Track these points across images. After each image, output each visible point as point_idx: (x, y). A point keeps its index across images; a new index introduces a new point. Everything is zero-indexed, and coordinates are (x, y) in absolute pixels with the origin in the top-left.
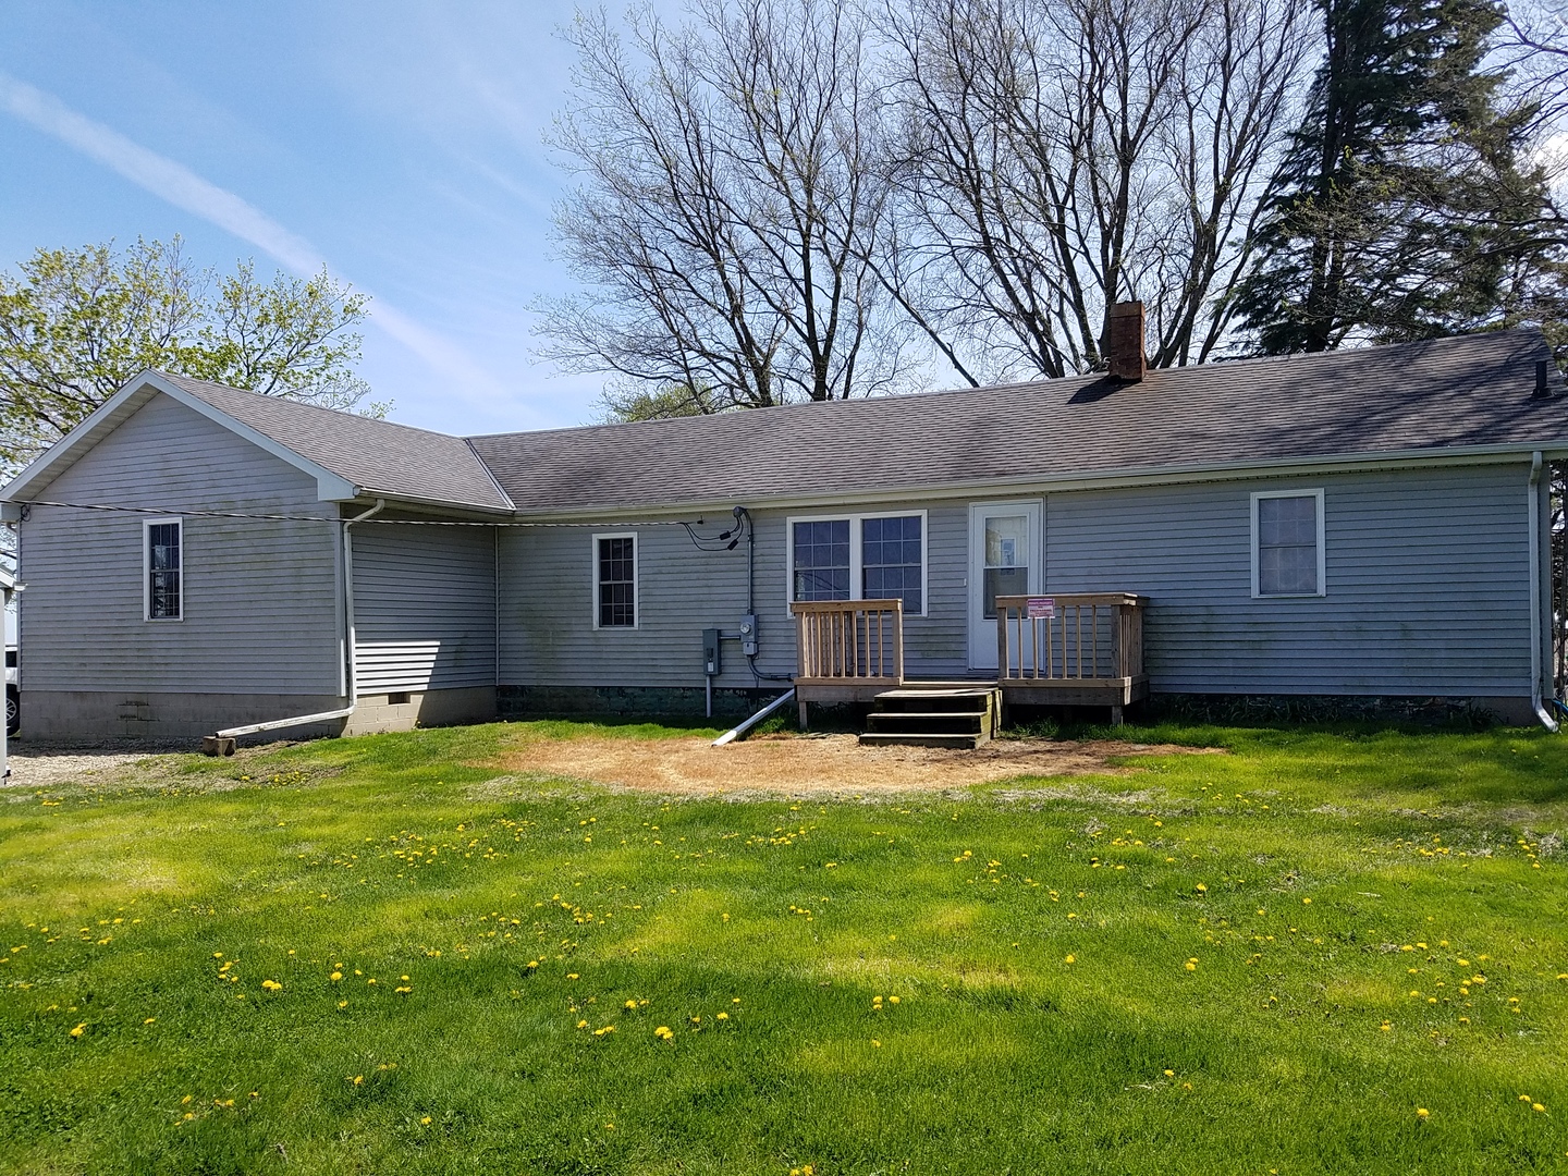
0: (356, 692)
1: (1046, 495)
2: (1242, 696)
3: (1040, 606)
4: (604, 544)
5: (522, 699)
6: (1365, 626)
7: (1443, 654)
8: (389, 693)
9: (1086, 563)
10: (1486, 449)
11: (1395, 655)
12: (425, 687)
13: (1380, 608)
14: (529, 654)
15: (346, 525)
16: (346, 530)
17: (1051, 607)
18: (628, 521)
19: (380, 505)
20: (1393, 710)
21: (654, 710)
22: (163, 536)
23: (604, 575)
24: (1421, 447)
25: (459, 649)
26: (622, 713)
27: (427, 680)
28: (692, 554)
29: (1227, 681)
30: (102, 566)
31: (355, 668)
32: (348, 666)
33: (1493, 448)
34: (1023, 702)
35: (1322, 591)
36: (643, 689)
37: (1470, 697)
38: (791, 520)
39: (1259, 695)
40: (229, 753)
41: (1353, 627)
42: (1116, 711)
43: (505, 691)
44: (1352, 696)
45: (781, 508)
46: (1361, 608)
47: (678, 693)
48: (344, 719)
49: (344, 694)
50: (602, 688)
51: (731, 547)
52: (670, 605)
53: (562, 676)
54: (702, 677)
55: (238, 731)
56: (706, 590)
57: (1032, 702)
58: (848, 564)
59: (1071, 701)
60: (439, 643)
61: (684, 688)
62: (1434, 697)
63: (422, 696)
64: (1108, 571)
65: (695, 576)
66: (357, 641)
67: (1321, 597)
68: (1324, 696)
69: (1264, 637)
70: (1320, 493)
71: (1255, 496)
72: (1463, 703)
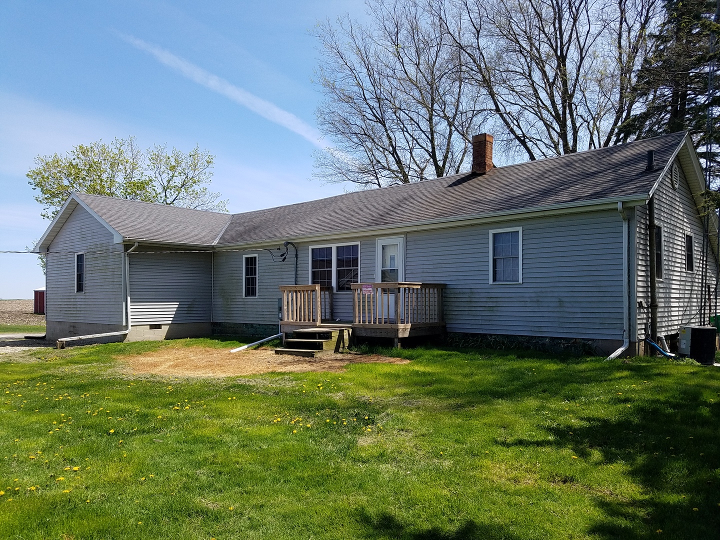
0: (130, 324)
1: (406, 234)
2: (486, 335)
3: (367, 288)
4: (247, 259)
5: (219, 328)
6: (541, 300)
7: (579, 315)
8: (150, 325)
9: (421, 267)
10: (597, 201)
11: (555, 315)
12: (170, 322)
13: (549, 290)
14: (223, 309)
15: (126, 254)
16: (126, 255)
17: (371, 289)
18: (254, 249)
19: (136, 244)
20: (555, 345)
21: (262, 335)
22: (80, 258)
23: (247, 274)
24: (567, 202)
25: (190, 306)
26: (253, 335)
27: (172, 319)
28: (271, 264)
29: (479, 327)
30: (65, 271)
31: (129, 314)
32: (127, 313)
33: (601, 201)
34: (361, 335)
35: (520, 281)
36: (259, 325)
37: (594, 339)
38: (311, 247)
39: (493, 335)
40: (62, 348)
41: (535, 300)
42: (396, 340)
43: (215, 324)
44: (536, 336)
45: (308, 242)
46: (539, 290)
47: (271, 327)
48: (125, 335)
49: (124, 324)
50: (246, 324)
51: (283, 260)
52: (268, 287)
53: (234, 318)
54: (277, 320)
55: (68, 339)
56: (280, 280)
57: (364, 335)
58: (331, 268)
59: (378, 335)
60: (178, 303)
61: (273, 325)
62: (576, 339)
63: (168, 326)
64: (430, 271)
65: (277, 273)
66: (131, 302)
67: (520, 284)
68: (522, 336)
69: (494, 304)
70: (520, 229)
71: (492, 232)
72: (590, 342)
